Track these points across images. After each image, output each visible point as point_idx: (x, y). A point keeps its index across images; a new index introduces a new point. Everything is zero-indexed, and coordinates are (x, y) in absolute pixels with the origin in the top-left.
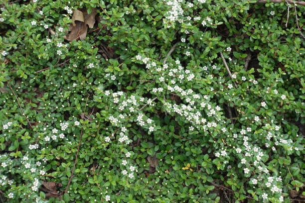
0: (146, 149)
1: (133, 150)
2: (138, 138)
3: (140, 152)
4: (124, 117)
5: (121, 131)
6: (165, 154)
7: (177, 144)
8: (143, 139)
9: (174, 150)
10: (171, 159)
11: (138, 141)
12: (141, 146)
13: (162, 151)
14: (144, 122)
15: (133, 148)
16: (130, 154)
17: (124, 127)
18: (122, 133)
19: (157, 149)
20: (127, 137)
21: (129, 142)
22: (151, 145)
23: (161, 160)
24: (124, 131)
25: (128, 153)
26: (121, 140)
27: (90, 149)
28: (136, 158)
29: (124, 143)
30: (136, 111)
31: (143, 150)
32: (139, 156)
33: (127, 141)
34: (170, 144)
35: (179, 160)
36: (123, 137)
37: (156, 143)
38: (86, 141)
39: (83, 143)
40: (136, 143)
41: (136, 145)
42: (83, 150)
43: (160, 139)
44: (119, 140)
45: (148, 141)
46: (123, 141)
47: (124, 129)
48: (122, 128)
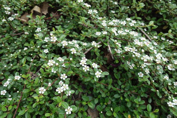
0: (87, 102)
1: (75, 104)
2: (79, 92)
3: (81, 106)
4: (63, 60)
5: (60, 79)
6: (104, 106)
7: (116, 96)
8: (83, 94)
9: (112, 102)
10: (111, 111)
11: (80, 95)
12: (82, 100)
13: (101, 104)
14: (88, 67)
15: (75, 102)
16: (71, 109)
17: (64, 74)
18: (61, 81)
19: (96, 101)
20: (67, 85)
21: (70, 93)
22: (90, 98)
23: (102, 112)
24: (64, 79)
25: (69, 107)
26: (59, 90)
28: (78, 112)
29: (64, 93)
31: (84, 103)
32: (81, 109)
33: (67, 92)
34: (108, 97)
35: (119, 112)
36: (62, 86)
37: (95, 96)
38: (28, 97)
39: (25, 99)
40: (78, 97)
41: (77, 99)
42: (25, 106)
43: (99, 92)
44: (57, 90)
45: (88, 95)
46: (62, 91)
47: (64, 76)
48: (62, 75)
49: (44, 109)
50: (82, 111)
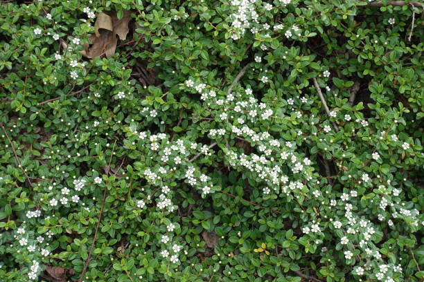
0: (200, 220)
1: (179, 221)
2: (189, 204)
3: (192, 225)
4: (165, 171)
5: (162, 193)
6: (229, 229)
7: (247, 214)
8: (196, 206)
9: (242, 223)
10: (238, 236)
11: (190, 209)
12: (193, 217)
13: (224, 224)
14: (195, 180)
15: (181, 218)
16: (174, 227)
17: (167, 187)
18: (162, 195)
19: (216, 220)
20: (170, 200)
21: (172, 209)
22: (208, 214)
23: (223, 237)
24: (166, 192)
25: (171, 224)
26: (161, 205)
27: (117, 219)
28: (186, 234)
29: (165, 209)
30: (185, 163)
31: (196, 222)
32: (191, 231)
33: (170, 208)
34: (236, 214)
35: (249, 238)
36: (164, 200)
37: (216, 212)
38: (111, 207)
39: (106, 210)
40: (187, 212)
41: (185, 214)
42: (106, 220)
43: (221, 206)
44: (158, 205)
45: (205, 208)
46: (164, 206)
47: (166, 189)
48: (163, 188)
49: (133, 226)
50: (192, 233)
